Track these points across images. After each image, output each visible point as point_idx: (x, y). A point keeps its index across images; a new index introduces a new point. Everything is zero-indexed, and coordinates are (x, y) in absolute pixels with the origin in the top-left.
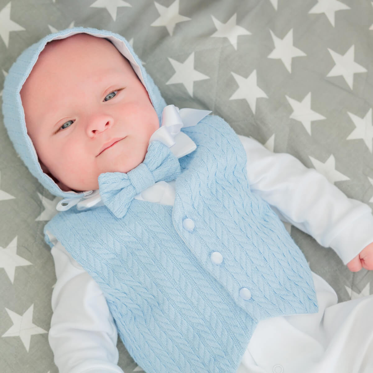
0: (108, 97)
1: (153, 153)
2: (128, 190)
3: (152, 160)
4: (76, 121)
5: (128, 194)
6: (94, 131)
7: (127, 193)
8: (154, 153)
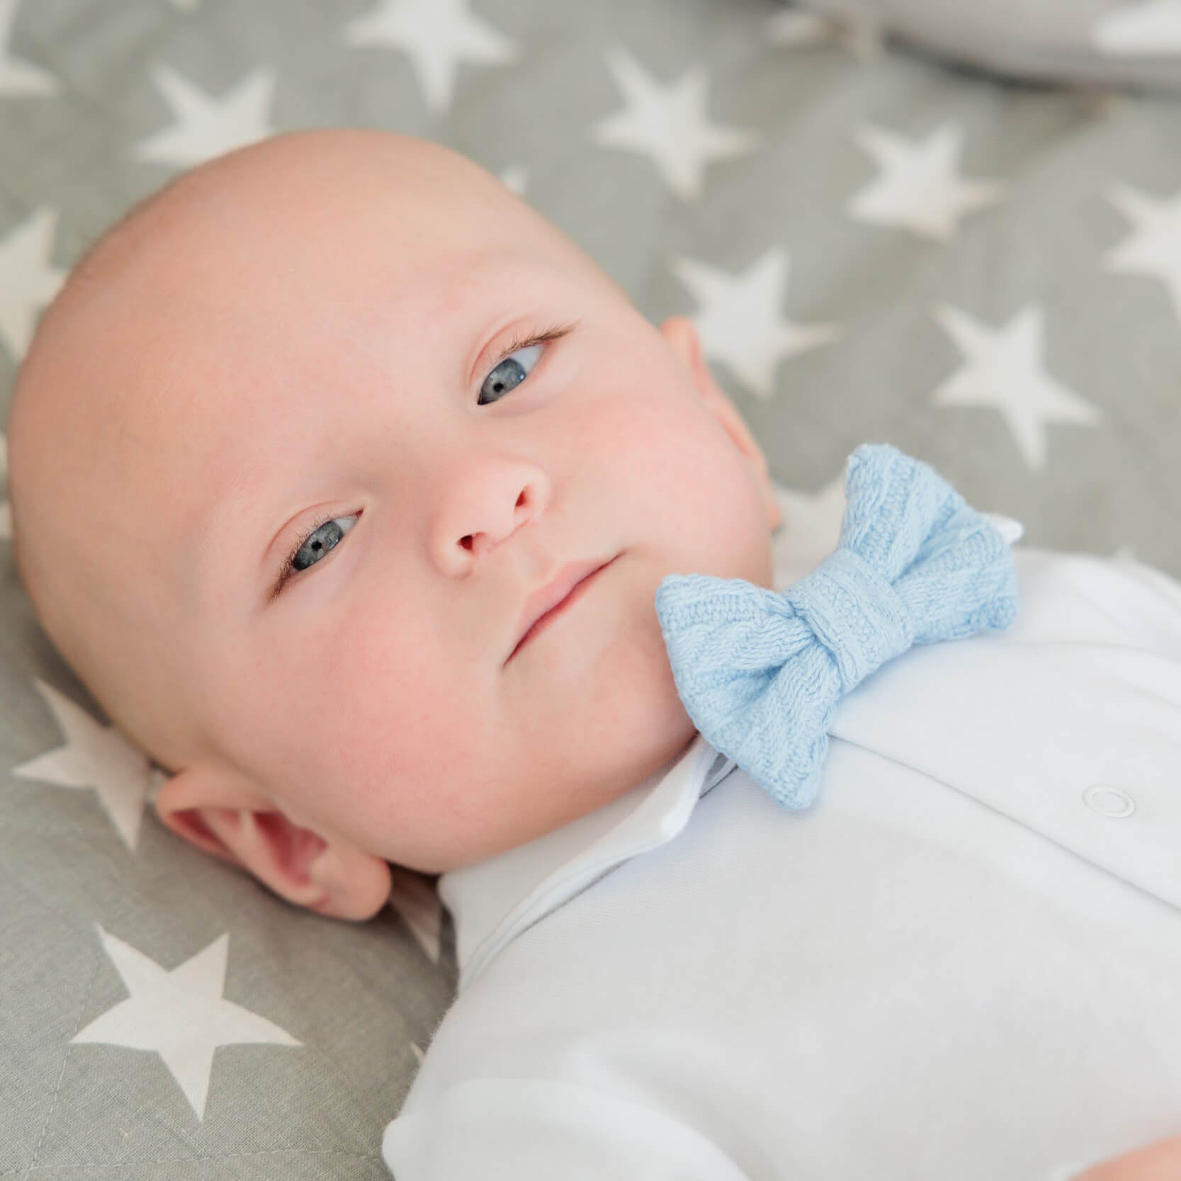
0: (490, 390)
1: (874, 497)
2: (809, 674)
3: (879, 528)
4: (364, 513)
5: (811, 690)
6: (467, 542)
7: (807, 686)
8: (878, 498)
